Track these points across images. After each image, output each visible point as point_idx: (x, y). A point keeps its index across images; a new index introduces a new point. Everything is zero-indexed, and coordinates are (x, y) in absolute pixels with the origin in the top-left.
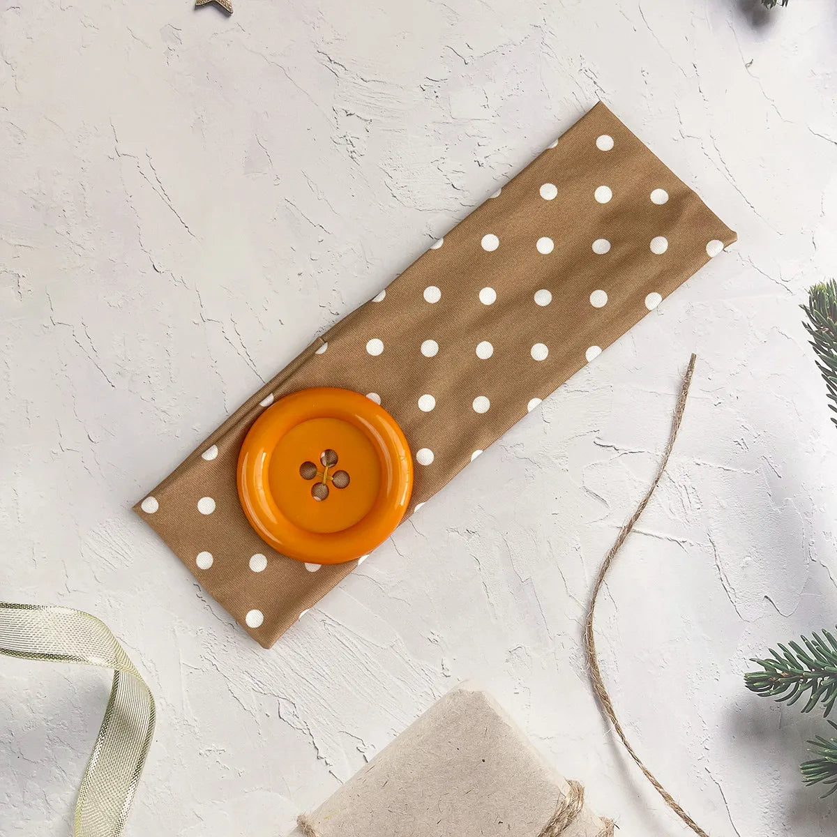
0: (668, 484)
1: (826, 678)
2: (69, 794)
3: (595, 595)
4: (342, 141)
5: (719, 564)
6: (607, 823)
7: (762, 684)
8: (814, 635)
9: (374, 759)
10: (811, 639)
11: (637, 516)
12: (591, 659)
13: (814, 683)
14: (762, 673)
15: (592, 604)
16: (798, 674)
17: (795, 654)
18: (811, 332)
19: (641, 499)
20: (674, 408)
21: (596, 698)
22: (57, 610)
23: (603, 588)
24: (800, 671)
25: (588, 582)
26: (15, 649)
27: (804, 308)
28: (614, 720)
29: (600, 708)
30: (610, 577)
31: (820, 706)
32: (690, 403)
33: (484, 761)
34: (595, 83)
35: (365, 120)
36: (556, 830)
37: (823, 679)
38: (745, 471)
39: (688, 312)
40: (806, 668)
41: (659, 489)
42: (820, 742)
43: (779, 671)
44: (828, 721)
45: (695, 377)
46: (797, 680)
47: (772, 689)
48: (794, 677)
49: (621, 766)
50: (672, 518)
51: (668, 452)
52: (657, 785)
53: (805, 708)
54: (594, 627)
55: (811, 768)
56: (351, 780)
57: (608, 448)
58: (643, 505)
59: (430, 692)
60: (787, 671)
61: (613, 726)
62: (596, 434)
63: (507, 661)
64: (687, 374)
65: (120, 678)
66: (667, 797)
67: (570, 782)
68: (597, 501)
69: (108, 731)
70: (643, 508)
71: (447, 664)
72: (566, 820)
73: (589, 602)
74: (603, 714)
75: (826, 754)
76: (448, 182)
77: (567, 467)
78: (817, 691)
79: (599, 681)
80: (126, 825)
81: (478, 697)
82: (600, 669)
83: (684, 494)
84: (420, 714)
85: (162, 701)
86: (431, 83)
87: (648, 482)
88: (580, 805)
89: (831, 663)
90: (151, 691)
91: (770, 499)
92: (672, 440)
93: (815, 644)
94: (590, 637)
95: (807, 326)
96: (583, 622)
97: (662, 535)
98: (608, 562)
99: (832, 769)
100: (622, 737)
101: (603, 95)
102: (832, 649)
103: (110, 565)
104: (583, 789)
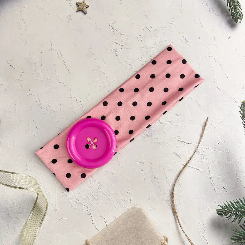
0: (198, 153)
2: (21, 228)
3: (175, 183)
4: (114, 51)
5: (211, 177)
7: (221, 213)
8: (237, 200)
9: (109, 225)
10: (236, 201)
11: (188, 162)
12: (172, 201)
13: (236, 214)
14: (221, 210)
17: (231, 205)
18: (241, 114)
19: (190, 157)
20: (201, 132)
21: (173, 213)
22: (23, 175)
23: (177, 182)
24: (232, 210)
25: (173, 179)
26: (10, 185)
27: (240, 107)
28: (178, 219)
29: (174, 216)
30: (180, 179)
31: (237, 220)
32: (206, 131)
33: (140, 228)
34: (186, 39)
35: (121, 45)
37: (239, 213)
38: (220, 151)
39: (207, 105)
40: (234, 209)
41: (195, 154)
42: (237, 231)
43: (226, 210)
44: (239, 225)
45: (208, 124)
46: (231, 212)
47: (224, 214)
49: (179, 233)
50: (198, 163)
51: (199, 144)
52: (189, 240)
53: (233, 220)
54: (174, 192)
55: (234, 238)
56: (102, 230)
57: (182, 142)
58: (191, 159)
59: (126, 207)
60: (228, 210)
61: (177, 221)
62: (179, 138)
63: (149, 200)
64: (206, 123)
65: (39, 196)
67: (164, 237)
68: (178, 157)
69: (34, 211)
71: (132, 199)
73: (173, 185)
75: (238, 235)
76: (143, 64)
77: (170, 146)
78: (237, 216)
79: (174, 208)
80: (37, 238)
81: (140, 209)
82: (175, 204)
83: (202, 157)
84: (123, 213)
85: (50, 203)
86: (140, 36)
87: (192, 152)
88: (167, 243)
89: (241, 209)
90: (47, 200)
91: (226, 160)
92: (200, 141)
93: (237, 203)
94: (173, 195)
95: (240, 112)
96: (171, 191)
97: (196, 168)
98: (179, 174)
99: (240, 239)
100: (180, 224)
101: (188, 43)
102: (242, 205)
103: (39, 163)
104: (168, 239)
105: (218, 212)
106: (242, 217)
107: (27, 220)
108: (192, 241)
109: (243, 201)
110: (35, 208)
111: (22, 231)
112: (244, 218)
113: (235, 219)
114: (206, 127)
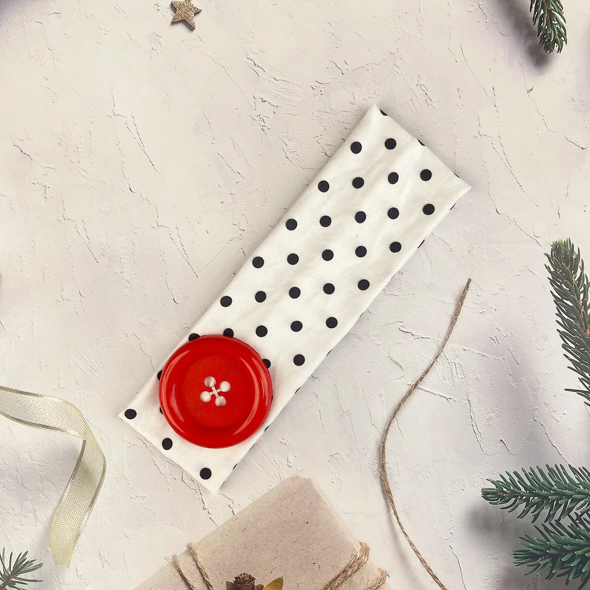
0: (444, 360)
1: (536, 498)
2: (49, 512)
3: (389, 426)
4: (258, 118)
5: (472, 415)
6: (382, 573)
7: (493, 496)
8: (531, 469)
9: (238, 514)
10: (528, 471)
11: (421, 379)
12: (382, 466)
13: (527, 500)
14: (494, 489)
15: (387, 431)
16: (517, 493)
17: (516, 479)
18: (550, 272)
19: (425, 368)
20: (453, 312)
21: (383, 492)
22: (52, 399)
23: (395, 423)
24: (519, 491)
25: (385, 417)
26: (24, 419)
27: (547, 255)
28: (393, 507)
29: (385, 499)
30: (400, 416)
31: (530, 516)
32: (463, 310)
33: (307, 523)
34: (426, 94)
35: (274, 106)
36: (349, 573)
37: (534, 499)
38: (495, 358)
39: (469, 251)
40: (523, 490)
41: (438, 363)
42: (527, 539)
43: (505, 489)
44: (536, 527)
45: (469, 293)
46: (516, 497)
47: (499, 500)
48: (514, 494)
49: (395, 537)
50: (444, 382)
51: (446, 339)
52: (417, 552)
53: (521, 515)
54: (386, 446)
55: (520, 555)
56: (223, 524)
57: (407, 334)
58: (426, 372)
59: (278, 476)
60: (510, 490)
61: (392, 511)
62: (400, 324)
63: (329, 461)
64: (464, 291)
65: (86, 445)
66: (423, 561)
67: (361, 543)
68: (397, 367)
69: (77, 476)
70: (426, 374)
71: (291, 458)
72: (356, 567)
73: (385, 430)
74: (386, 502)
75: (530, 547)
76: (323, 151)
77: (379, 343)
78: (529, 505)
79: (386, 481)
80: (82, 536)
81: (308, 483)
82: (387, 473)
83: (454, 368)
84: (270, 488)
85: (111, 462)
86: (319, 85)
87: (431, 358)
88: (366, 559)
89: (540, 489)
90: (105, 455)
91: (510, 377)
92: (450, 332)
93: (531, 475)
94: (383, 451)
95: (548, 268)
96: (379, 442)
97: (437, 393)
98: (400, 405)
99: (534, 557)
100: (398, 519)
101: (431, 102)
102: (542, 480)
103: (86, 375)
104: (369, 549)
105: (486, 494)
106: (541, 508)
107: (63, 496)
108: (423, 556)
109: (546, 472)
110: (79, 472)
111: (51, 519)
112: (546, 511)
113: (525, 513)
114: (465, 301)
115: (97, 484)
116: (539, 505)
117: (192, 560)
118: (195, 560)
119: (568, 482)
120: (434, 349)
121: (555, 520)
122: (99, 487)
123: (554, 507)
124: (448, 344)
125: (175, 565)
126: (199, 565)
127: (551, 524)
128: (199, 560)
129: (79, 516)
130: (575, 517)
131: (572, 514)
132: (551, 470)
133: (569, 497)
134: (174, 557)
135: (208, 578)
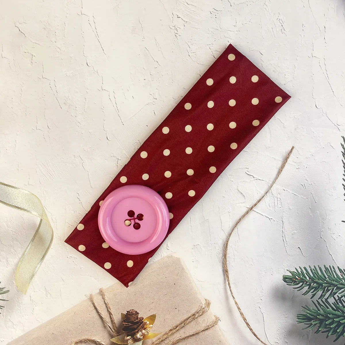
0: (271, 195)
2: (16, 260)
3: (232, 231)
4: (173, 28)
5: (283, 230)
6: (216, 318)
7: (289, 280)
8: (315, 267)
10: (313, 268)
11: (255, 205)
12: (225, 256)
13: (310, 285)
14: (290, 276)
15: (230, 234)
16: (304, 280)
17: (305, 272)
18: (344, 148)
19: (258, 199)
20: (280, 166)
21: (223, 271)
22: (23, 191)
23: (236, 230)
24: (305, 279)
25: (230, 226)
26: (5, 202)
27: (343, 137)
28: (228, 280)
29: (224, 275)
30: (239, 226)
31: (310, 294)
32: (287, 165)
33: (175, 284)
34: (282, 25)
35: (185, 21)
36: (196, 316)
37: (314, 285)
38: (302, 197)
39: (295, 129)
40: (308, 278)
41: (267, 196)
42: (306, 308)
43: (297, 277)
44: (312, 301)
45: (292, 155)
46: (303, 282)
47: (293, 283)
48: (302, 281)
49: (227, 298)
50: (269, 208)
51: (274, 182)
52: (239, 308)
53: (304, 293)
54: (229, 243)
55: (301, 317)
57: (250, 176)
58: (259, 201)
59: (160, 254)
60: (300, 278)
61: (227, 283)
62: (247, 170)
63: (192, 249)
64: (289, 154)
65: (42, 222)
66: (242, 314)
67: (206, 300)
68: (241, 196)
69: (35, 241)
70: (259, 202)
71: (169, 245)
72: (201, 313)
74: (224, 277)
75: (308, 313)
76: (212, 54)
78: (310, 288)
79: (226, 264)
80: (35, 276)
81: (178, 260)
82: (227, 260)
83: (276, 201)
85: (57, 235)
86: (215, 11)
87: (263, 193)
88: (208, 309)
89: (318, 279)
90: (53, 230)
91: (310, 210)
92: (276, 178)
93: (314, 270)
94: (226, 247)
95: (342, 145)
96: (225, 240)
97: (264, 214)
98: (240, 220)
99: (309, 319)
100: (230, 287)
101: (285, 32)
102: (320, 274)
103: (46, 178)
104: (210, 303)
105: (285, 279)
106: (317, 290)
107: (25, 251)
108: (242, 311)
109: (323, 269)
110: (36, 238)
111: (17, 265)
112: (320, 293)
113: (307, 292)
114: (289, 160)
115: (47, 247)
116: (316, 289)
117: (102, 298)
118: (104, 299)
119: (336, 277)
120: (265, 188)
121: (325, 299)
122: (48, 248)
123: (325, 291)
124: (274, 185)
125: (91, 300)
126: (106, 302)
127: (322, 301)
128: (106, 298)
129: (35, 265)
130: (337, 298)
131: (336, 296)
132: (326, 269)
133: (335, 285)
134: (91, 295)
135: (110, 310)
